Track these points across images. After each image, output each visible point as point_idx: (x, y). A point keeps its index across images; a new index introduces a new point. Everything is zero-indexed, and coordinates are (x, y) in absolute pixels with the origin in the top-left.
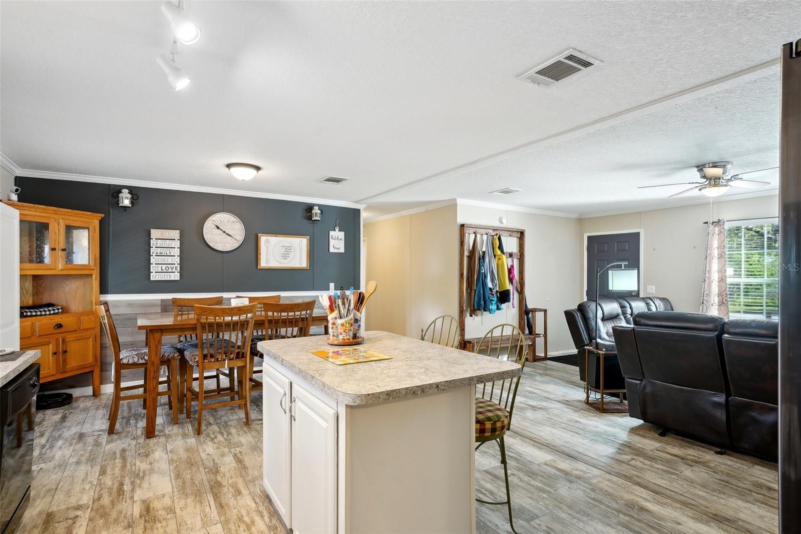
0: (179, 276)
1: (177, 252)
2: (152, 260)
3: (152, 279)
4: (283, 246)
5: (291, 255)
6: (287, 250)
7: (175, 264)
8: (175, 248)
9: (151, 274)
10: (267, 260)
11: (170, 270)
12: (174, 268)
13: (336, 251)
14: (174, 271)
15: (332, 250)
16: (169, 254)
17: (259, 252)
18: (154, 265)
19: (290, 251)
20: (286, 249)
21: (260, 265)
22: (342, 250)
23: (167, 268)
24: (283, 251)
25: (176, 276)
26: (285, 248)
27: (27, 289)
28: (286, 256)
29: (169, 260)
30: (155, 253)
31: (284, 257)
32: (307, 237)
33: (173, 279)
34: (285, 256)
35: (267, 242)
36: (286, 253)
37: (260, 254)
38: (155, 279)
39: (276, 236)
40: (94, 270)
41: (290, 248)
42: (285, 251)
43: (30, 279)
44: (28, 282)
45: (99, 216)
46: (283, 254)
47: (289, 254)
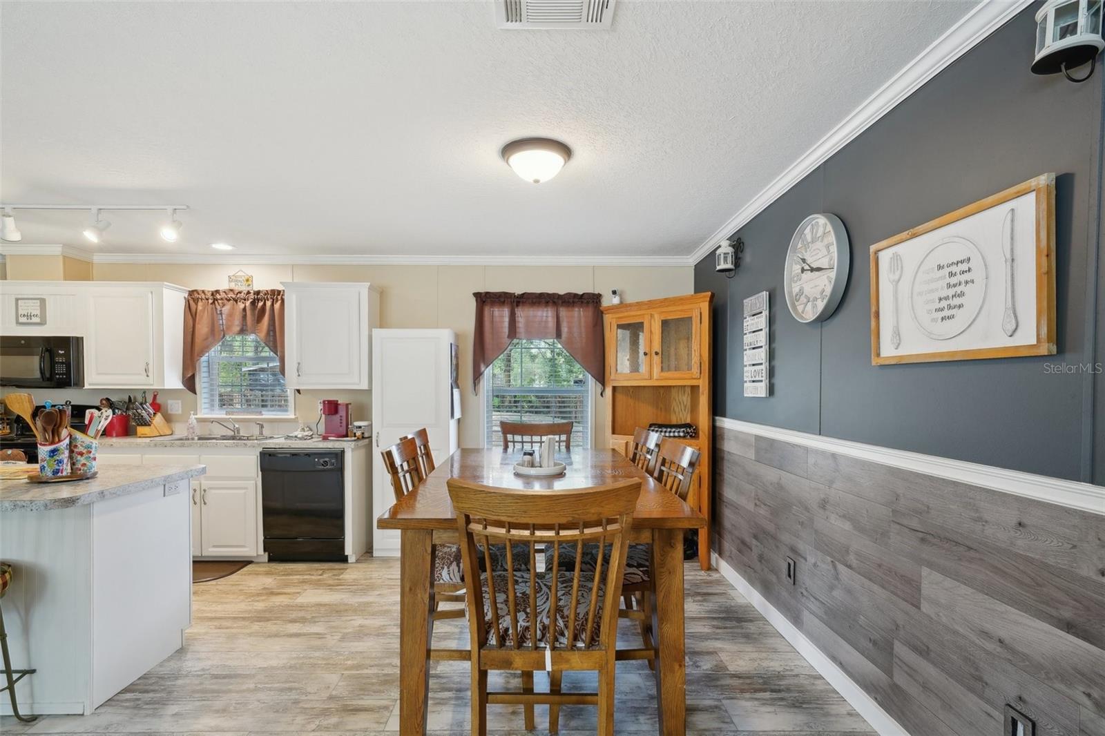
0: (767, 389)
1: (766, 337)
2: (746, 359)
3: (745, 395)
4: (940, 267)
5: (972, 296)
6: (954, 280)
7: (762, 364)
8: (762, 330)
9: (745, 384)
10: (898, 333)
11: (761, 377)
12: (765, 371)
16: (757, 345)
18: (747, 368)
19: (964, 278)
20: (951, 274)
21: (879, 355)
23: (756, 373)
24: (941, 285)
25: (764, 390)
26: (946, 271)
28: (950, 307)
29: (757, 356)
30: (747, 344)
31: (946, 313)
33: (759, 395)
34: (948, 307)
35: (896, 263)
36: (951, 292)
37: (876, 315)
38: (747, 395)
39: (915, 235)
40: (700, 378)
41: (964, 267)
42: (949, 286)
43: (688, 390)
44: (686, 395)
45: (705, 297)
46: (940, 299)
47: (962, 294)
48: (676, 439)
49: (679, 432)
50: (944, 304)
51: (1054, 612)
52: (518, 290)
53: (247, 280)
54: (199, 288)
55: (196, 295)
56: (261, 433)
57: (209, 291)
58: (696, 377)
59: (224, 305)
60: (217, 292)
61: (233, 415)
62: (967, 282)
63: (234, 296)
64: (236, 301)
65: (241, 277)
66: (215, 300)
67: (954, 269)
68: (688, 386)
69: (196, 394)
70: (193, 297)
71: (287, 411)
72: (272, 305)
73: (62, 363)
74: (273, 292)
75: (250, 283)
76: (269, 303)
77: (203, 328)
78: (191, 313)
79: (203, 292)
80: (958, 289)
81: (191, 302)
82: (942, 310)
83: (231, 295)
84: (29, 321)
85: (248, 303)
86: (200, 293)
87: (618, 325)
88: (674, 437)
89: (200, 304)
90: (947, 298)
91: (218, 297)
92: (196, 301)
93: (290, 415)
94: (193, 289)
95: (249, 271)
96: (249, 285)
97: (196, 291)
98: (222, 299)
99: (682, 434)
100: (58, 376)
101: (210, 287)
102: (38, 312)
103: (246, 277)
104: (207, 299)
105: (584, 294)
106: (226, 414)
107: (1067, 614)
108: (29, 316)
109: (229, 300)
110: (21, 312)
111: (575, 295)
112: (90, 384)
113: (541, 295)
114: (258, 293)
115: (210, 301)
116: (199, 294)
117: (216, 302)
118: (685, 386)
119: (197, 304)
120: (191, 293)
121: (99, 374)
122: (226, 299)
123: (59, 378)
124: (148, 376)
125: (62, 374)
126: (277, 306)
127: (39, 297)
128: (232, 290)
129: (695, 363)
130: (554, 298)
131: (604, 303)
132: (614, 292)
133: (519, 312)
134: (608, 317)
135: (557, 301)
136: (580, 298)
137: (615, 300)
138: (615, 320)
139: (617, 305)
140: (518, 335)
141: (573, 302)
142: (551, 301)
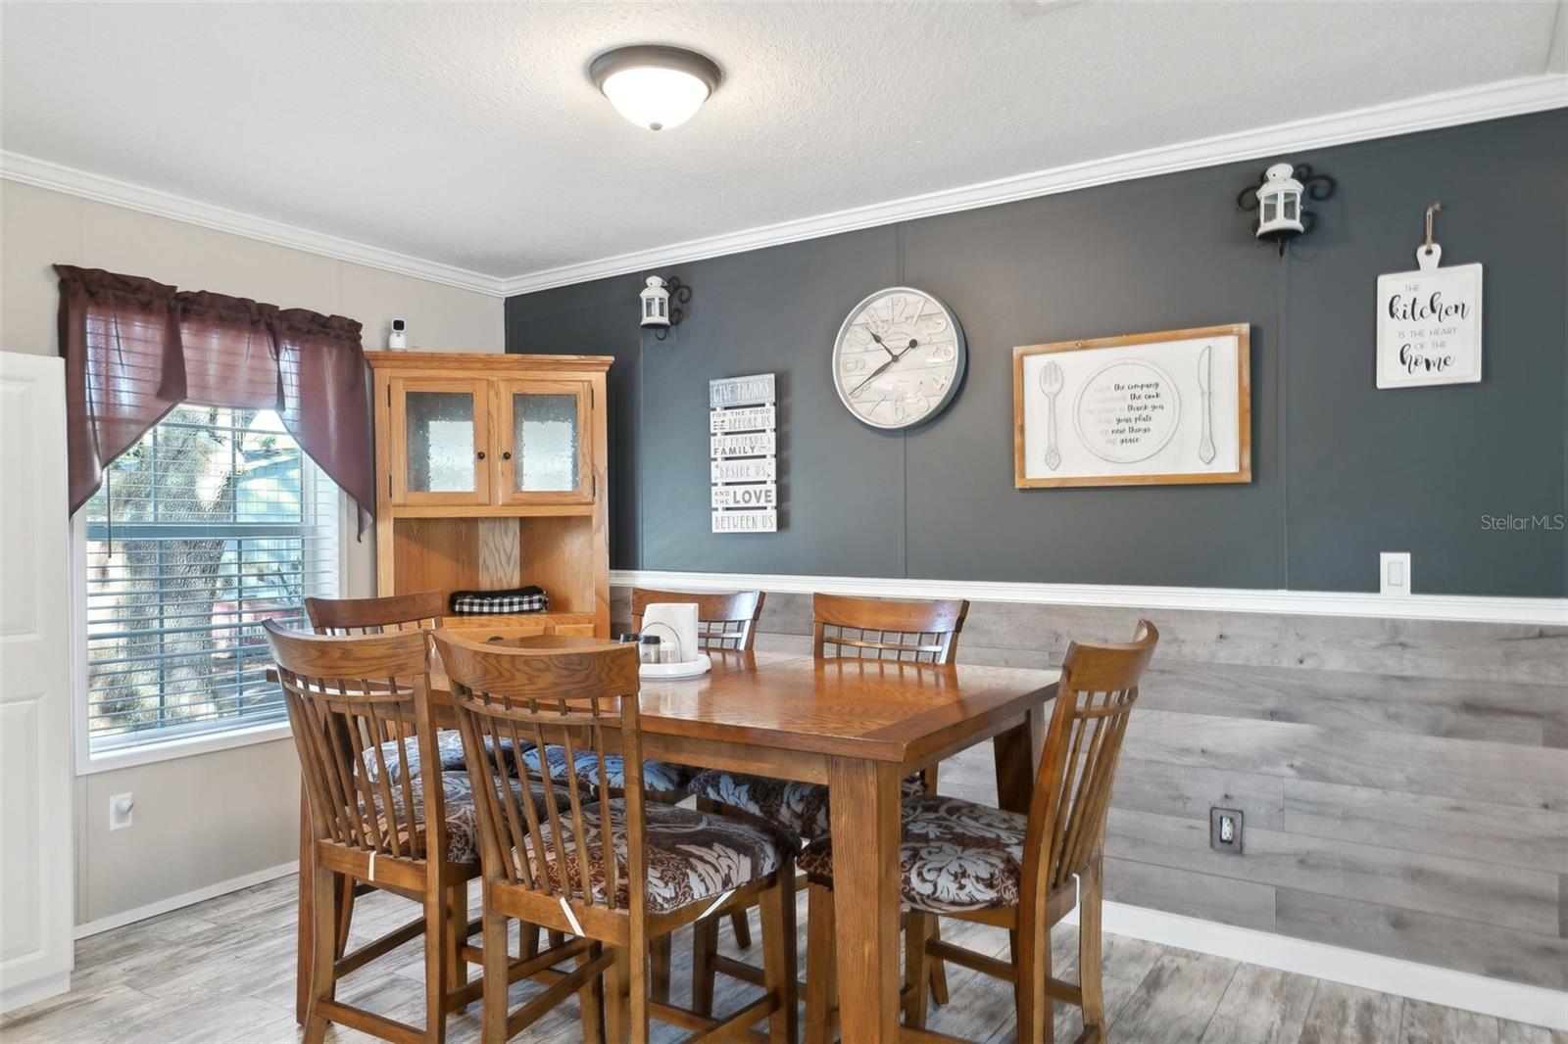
0: (774, 519)
1: (768, 443)
2: (716, 474)
3: (714, 530)
4: (1118, 387)
5: (1160, 423)
6: (1136, 403)
7: (765, 482)
8: (764, 431)
9: (714, 514)
10: (1054, 454)
11: (753, 503)
12: (763, 494)
13: (1421, 378)
14: (762, 503)
15: (1390, 375)
16: (750, 454)
17: (1018, 423)
18: (720, 488)
19: (1150, 402)
20: (1133, 397)
21: (1023, 475)
22: (1467, 368)
23: (747, 497)
24: (1120, 406)
25: (766, 521)
26: (1128, 393)
27: (508, 551)
28: (1132, 430)
29: (752, 470)
30: (720, 451)
31: (1127, 435)
32: (1235, 327)
33: (760, 529)
34: (1129, 429)
35: (1052, 373)
36: (1133, 415)
37: (1022, 429)
38: (720, 530)
39: (1085, 348)
40: (592, 504)
41: (1152, 391)
42: (1131, 408)
43: (516, 527)
44: (511, 535)
45: (603, 364)
46: (1119, 421)
47: (1147, 419)
48: (525, 616)
49: (531, 602)
50: (1124, 425)
51: (1258, 707)
52: (186, 284)
58: (588, 500)
62: (1154, 407)
67: (1138, 392)
68: (514, 518)
80: (1144, 413)
82: (1123, 431)
87: (407, 393)
88: (521, 612)
90: (1128, 420)
99: (536, 606)
105: (332, 316)
107: (1270, 704)
111: (315, 317)
113: (243, 305)
118: (507, 518)
129: (585, 476)
130: (270, 317)
131: (370, 341)
132: (399, 325)
133: (186, 336)
134: (383, 375)
135: (276, 323)
136: (324, 326)
137: (398, 342)
138: (401, 382)
139: (404, 352)
140: (190, 392)
141: (309, 332)
142: (263, 322)
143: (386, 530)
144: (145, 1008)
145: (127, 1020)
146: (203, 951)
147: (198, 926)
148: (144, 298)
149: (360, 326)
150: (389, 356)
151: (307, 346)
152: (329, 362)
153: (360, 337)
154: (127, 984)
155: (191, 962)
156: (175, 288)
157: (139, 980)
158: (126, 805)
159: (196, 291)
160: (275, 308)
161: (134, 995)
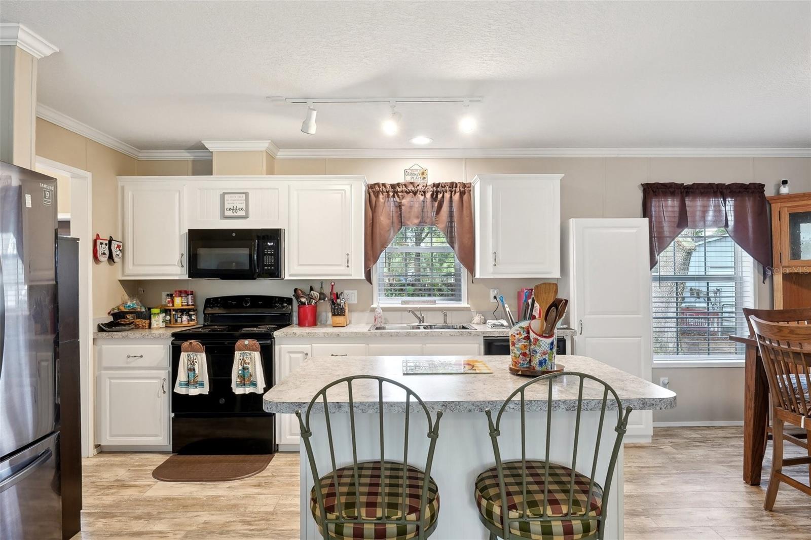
52: (688, 181)
53: (423, 174)
54: (381, 182)
55: (377, 188)
56: (445, 322)
57: (388, 184)
59: (403, 198)
60: (398, 185)
61: (408, 304)
63: (413, 189)
64: (415, 193)
65: (417, 170)
66: (396, 192)
69: (371, 283)
70: (374, 191)
71: (460, 300)
72: (451, 197)
73: (271, 255)
74: (452, 183)
75: (425, 176)
76: (447, 195)
77: (383, 219)
78: (371, 206)
79: (384, 185)
81: (372, 194)
83: (411, 188)
84: (235, 214)
85: (428, 195)
86: (381, 185)
87: (790, 214)
89: (381, 196)
91: (399, 190)
92: (377, 194)
93: (464, 304)
94: (373, 183)
95: (424, 165)
96: (424, 178)
97: (378, 184)
98: (402, 192)
100: (266, 268)
101: (390, 180)
102: (244, 206)
103: (422, 170)
104: (388, 192)
105: (750, 183)
106: (402, 303)
108: (234, 210)
109: (410, 192)
110: (227, 206)
111: (742, 186)
112: (290, 275)
113: (711, 186)
114: (437, 185)
115: (391, 194)
116: (379, 187)
117: (396, 195)
119: (377, 197)
120: (371, 187)
121: (299, 265)
122: (406, 192)
123: (268, 269)
124: (348, 266)
125: (271, 265)
126: (456, 197)
127: (242, 191)
128: (412, 183)
130: (721, 188)
131: (769, 192)
132: (785, 182)
133: (688, 202)
134: (775, 207)
135: (725, 191)
136: (746, 189)
137: (784, 190)
138: (786, 209)
139: (788, 194)
140: (689, 224)
141: (739, 192)
142: (719, 191)
143: (778, 279)
144: (680, 456)
145: (674, 458)
146: (698, 444)
147: (694, 435)
148: (672, 190)
149: (764, 185)
150: (779, 197)
151: (739, 198)
152: (749, 204)
153: (764, 191)
154: (671, 446)
155: (694, 446)
156: (683, 184)
157: (675, 446)
158: (666, 382)
159: (691, 184)
160: (724, 184)
161: (674, 451)
